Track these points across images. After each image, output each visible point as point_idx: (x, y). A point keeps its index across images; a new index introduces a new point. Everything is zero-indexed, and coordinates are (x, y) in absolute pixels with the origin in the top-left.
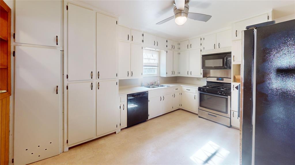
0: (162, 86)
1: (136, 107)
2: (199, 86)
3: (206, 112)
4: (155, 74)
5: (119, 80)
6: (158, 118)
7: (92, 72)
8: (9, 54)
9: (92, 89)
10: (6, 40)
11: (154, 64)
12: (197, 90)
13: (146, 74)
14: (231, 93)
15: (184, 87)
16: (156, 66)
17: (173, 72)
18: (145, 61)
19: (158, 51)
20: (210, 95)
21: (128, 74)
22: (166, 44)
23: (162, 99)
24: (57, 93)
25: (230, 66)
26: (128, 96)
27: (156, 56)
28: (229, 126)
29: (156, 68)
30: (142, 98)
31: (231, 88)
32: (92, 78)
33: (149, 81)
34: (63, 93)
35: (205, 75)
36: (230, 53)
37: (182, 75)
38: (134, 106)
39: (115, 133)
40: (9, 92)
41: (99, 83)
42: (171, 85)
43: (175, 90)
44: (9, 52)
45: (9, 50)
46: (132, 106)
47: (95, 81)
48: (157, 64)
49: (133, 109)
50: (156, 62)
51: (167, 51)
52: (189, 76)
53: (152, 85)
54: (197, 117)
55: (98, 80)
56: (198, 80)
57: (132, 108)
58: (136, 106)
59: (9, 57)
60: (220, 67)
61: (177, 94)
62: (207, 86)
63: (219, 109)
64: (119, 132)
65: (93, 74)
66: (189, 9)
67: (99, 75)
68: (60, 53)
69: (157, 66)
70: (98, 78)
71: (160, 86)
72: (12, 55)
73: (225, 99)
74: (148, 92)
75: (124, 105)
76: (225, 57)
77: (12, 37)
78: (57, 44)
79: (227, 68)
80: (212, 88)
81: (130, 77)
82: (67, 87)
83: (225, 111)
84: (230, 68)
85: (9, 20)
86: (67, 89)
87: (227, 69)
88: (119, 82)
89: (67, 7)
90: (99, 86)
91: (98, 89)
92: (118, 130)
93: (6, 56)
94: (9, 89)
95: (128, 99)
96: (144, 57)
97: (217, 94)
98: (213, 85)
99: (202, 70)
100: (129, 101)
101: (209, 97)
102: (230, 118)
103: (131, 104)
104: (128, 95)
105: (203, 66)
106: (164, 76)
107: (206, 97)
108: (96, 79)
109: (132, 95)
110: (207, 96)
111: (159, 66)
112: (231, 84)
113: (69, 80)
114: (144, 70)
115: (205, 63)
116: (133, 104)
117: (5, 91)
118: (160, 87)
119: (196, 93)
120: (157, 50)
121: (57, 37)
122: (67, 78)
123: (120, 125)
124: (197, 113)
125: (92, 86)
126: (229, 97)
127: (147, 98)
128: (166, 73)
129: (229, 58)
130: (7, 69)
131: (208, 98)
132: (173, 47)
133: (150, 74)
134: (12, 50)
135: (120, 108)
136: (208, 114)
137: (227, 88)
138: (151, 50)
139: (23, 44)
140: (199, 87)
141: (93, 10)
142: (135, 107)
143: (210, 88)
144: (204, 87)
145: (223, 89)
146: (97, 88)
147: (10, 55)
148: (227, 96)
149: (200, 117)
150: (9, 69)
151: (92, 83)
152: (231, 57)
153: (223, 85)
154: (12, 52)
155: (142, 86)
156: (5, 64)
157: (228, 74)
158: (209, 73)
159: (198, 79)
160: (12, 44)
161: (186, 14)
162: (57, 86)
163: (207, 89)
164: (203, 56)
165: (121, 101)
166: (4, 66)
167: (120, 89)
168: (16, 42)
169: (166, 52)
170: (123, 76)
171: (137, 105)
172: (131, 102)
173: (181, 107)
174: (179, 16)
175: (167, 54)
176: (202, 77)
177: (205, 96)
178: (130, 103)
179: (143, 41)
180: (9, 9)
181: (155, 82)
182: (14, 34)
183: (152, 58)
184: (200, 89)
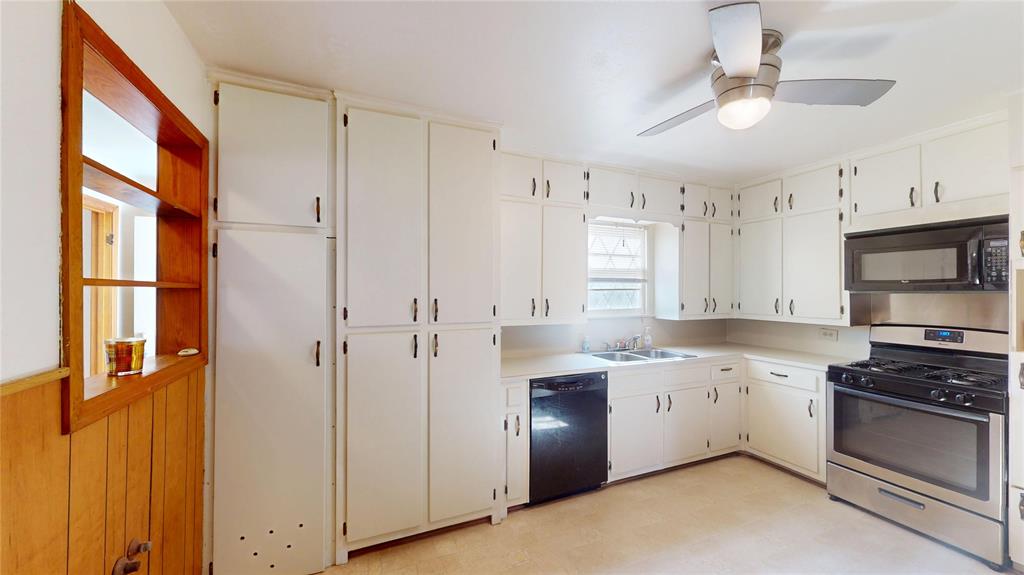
0: (663, 355)
1: (561, 429)
2: (832, 364)
3: (867, 480)
4: (634, 309)
5: (502, 328)
6: (645, 481)
7: (415, 300)
8: (203, 252)
9: (415, 356)
10: (198, 216)
11: (628, 271)
12: (823, 377)
13: (598, 308)
14: (1007, 398)
15: (762, 365)
16: (639, 281)
17: (710, 303)
18: (595, 264)
19: (645, 227)
20: (890, 405)
21: (534, 308)
22: (679, 199)
23: (664, 404)
24: (318, 364)
25: (999, 276)
26: (531, 387)
27: (636, 244)
28: (999, 561)
29: (639, 285)
30: (583, 395)
31: (1007, 377)
32: (415, 320)
33: (614, 334)
34: (335, 364)
35: (862, 315)
36: (1004, 220)
37: (749, 312)
38: (556, 426)
39: (488, 519)
40: (203, 355)
41: (436, 335)
42: (701, 354)
43: (717, 373)
44: (203, 247)
45: (203, 242)
46: (549, 423)
47: (425, 329)
48: (644, 271)
49: (551, 436)
50: (640, 263)
51: (683, 226)
52: (784, 317)
53: (624, 349)
54: (822, 499)
55: (434, 328)
56: (825, 334)
57: (546, 433)
58: (563, 424)
59: (203, 259)
60: (943, 280)
61: (728, 392)
62: (874, 361)
63: (940, 473)
64: (502, 520)
65: (418, 306)
66: (782, 69)
67: (436, 311)
68: (325, 243)
69: (644, 281)
70: (436, 320)
71: (653, 353)
72: (210, 253)
73: (975, 427)
74: (606, 373)
75: (518, 418)
76: (970, 238)
77: (211, 209)
78: (318, 220)
79: (981, 287)
80: (900, 371)
81: (539, 320)
82: (345, 345)
83: (971, 482)
84: (1002, 285)
85: (203, 167)
86: (345, 351)
87: (983, 289)
88: (502, 334)
89: (346, 117)
90: (437, 345)
91: (436, 355)
92: (499, 512)
93: (196, 257)
94: (203, 345)
95: (533, 396)
96: (592, 249)
97: (929, 402)
98: (906, 360)
99: (847, 294)
100: (535, 403)
101: (881, 410)
102: (1005, 524)
103: (542, 415)
104: (532, 382)
105: (853, 276)
106: (672, 319)
107: (866, 409)
108: (429, 322)
109: (549, 383)
110: (871, 409)
111: (649, 278)
112: (1005, 357)
113: (349, 325)
114: (591, 293)
115: (860, 266)
116: (549, 418)
117: (195, 351)
118: (656, 357)
119: (817, 391)
120: (641, 222)
121: (318, 199)
122: (345, 317)
123: (506, 492)
124: (822, 478)
125: (416, 347)
126: (995, 419)
127: (604, 400)
128: (677, 306)
129: (992, 243)
130: (199, 290)
131: (878, 418)
132: (710, 209)
133: (613, 308)
134: (211, 241)
135: (506, 427)
136: (881, 490)
137: (986, 378)
138: (616, 224)
139: (235, 225)
140: (830, 367)
141: (418, 118)
142: (556, 429)
143: (886, 370)
144: (857, 365)
145: (959, 377)
146: (432, 354)
147: (207, 253)
148: (985, 413)
149: (835, 498)
150: (203, 290)
151: (415, 336)
152: (1007, 238)
153: (959, 363)
154: (210, 246)
155: (583, 350)
156: (196, 278)
157: (986, 312)
158: (884, 307)
159: (828, 331)
160: (211, 224)
161: (769, 88)
162: (319, 343)
163: (872, 374)
164: (850, 237)
165: (507, 403)
166: (193, 282)
167: (504, 360)
168: (219, 219)
169: (677, 230)
170: (515, 315)
171: (564, 421)
172: (543, 408)
173: (744, 447)
174: (734, 100)
175: (681, 238)
176: (848, 324)
177: (863, 405)
178: (540, 412)
179: (587, 195)
180: (205, 141)
181: (635, 339)
182: (216, 201)
183: (624, 251)
184: (834, 374)
